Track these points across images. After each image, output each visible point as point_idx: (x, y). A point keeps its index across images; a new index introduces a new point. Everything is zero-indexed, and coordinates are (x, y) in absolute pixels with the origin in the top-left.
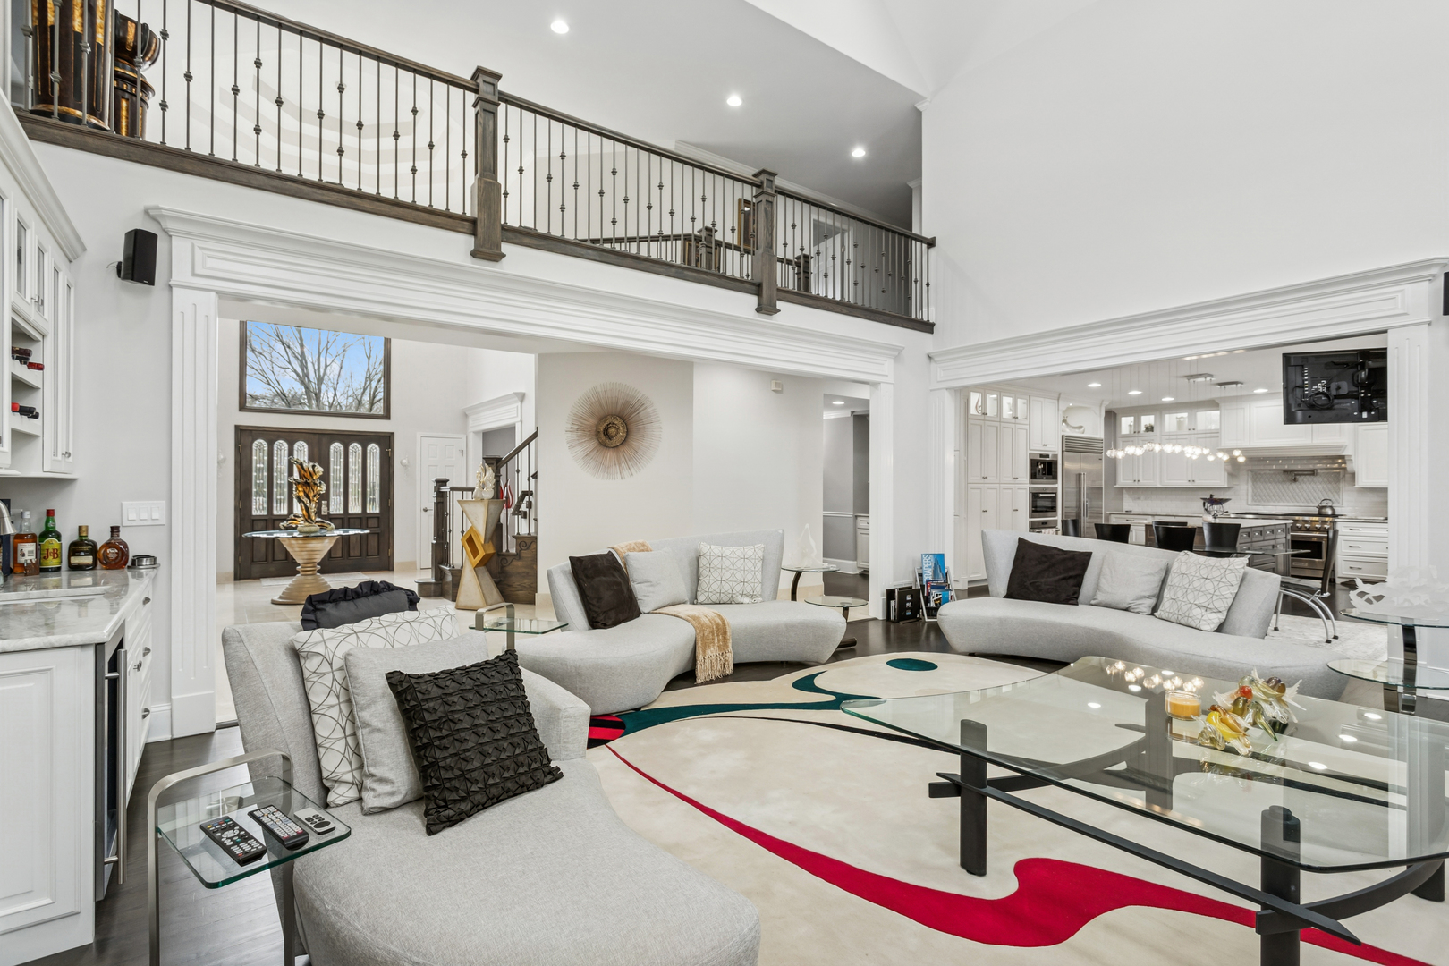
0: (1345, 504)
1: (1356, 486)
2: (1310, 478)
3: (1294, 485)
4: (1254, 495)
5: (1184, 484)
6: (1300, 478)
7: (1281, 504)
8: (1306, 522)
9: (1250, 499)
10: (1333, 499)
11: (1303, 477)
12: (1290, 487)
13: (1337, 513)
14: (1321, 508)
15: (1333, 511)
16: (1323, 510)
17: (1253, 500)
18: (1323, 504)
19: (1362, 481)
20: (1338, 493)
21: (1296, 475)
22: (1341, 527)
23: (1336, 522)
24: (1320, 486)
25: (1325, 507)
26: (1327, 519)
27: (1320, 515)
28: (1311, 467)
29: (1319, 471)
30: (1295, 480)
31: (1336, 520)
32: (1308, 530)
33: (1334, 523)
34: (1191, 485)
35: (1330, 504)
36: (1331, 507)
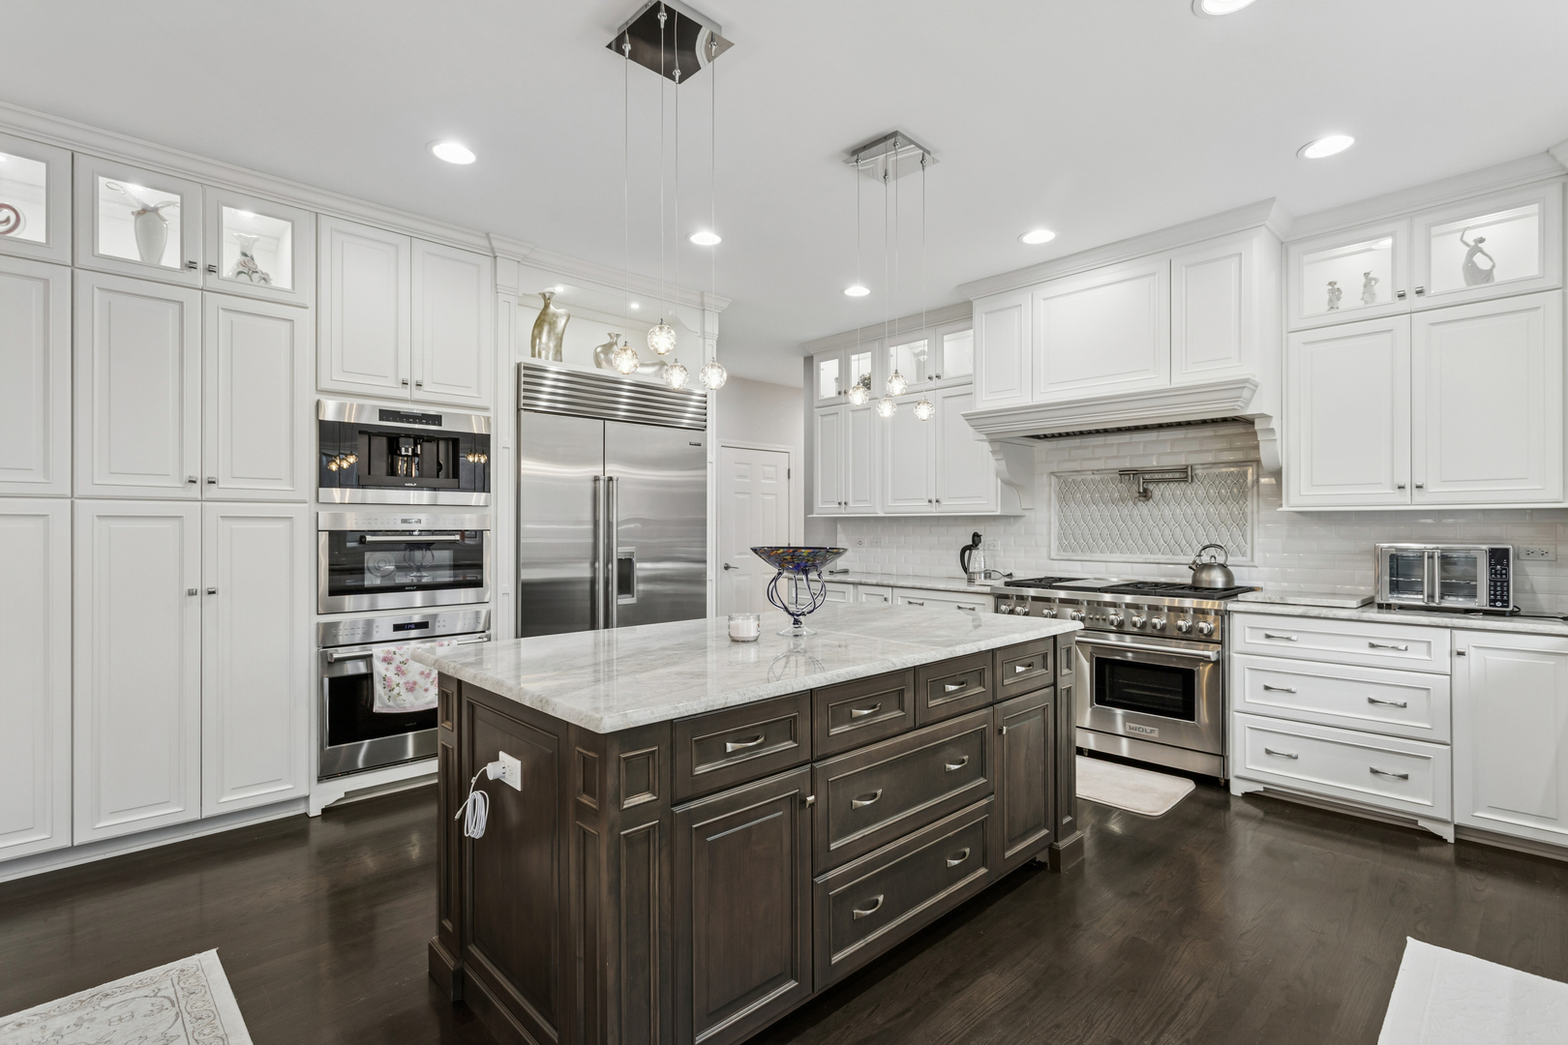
0: (1258, 556)
1: (1284, 508)
2: (1177, 489)
3: (1144, 508)
4: (1063, 535)
5: (922, 509)
6: (1157, 490)
7: (1117, 556)
8: (1155, 609)
9: (1054, 543)
10: (1230, 546)
11: (1162, 486)
12: (1135, 512)
13: (1237, 583)
14: (1199, 568)
15: (1229, 576)
16: (1204, 576)
17: (1062, 547)
18: (1205, 559)
19: (1299, 494)
20: (1241, 528)
21: (1146, 481)
22: (1244, 633)
23: (1228, 612)
24: (1201, 511)
25: (1208, 567)
26: (1208, 604)
27: (1196, 589)
28: (1181, 461)
29: (1199, 472)
30: (1145, 495)
31: (1231, 606)
32: (1162, 634)
33: (1224, 615)
34: (933, 511)
35: (1221, 560)
36: (1223, 567)
